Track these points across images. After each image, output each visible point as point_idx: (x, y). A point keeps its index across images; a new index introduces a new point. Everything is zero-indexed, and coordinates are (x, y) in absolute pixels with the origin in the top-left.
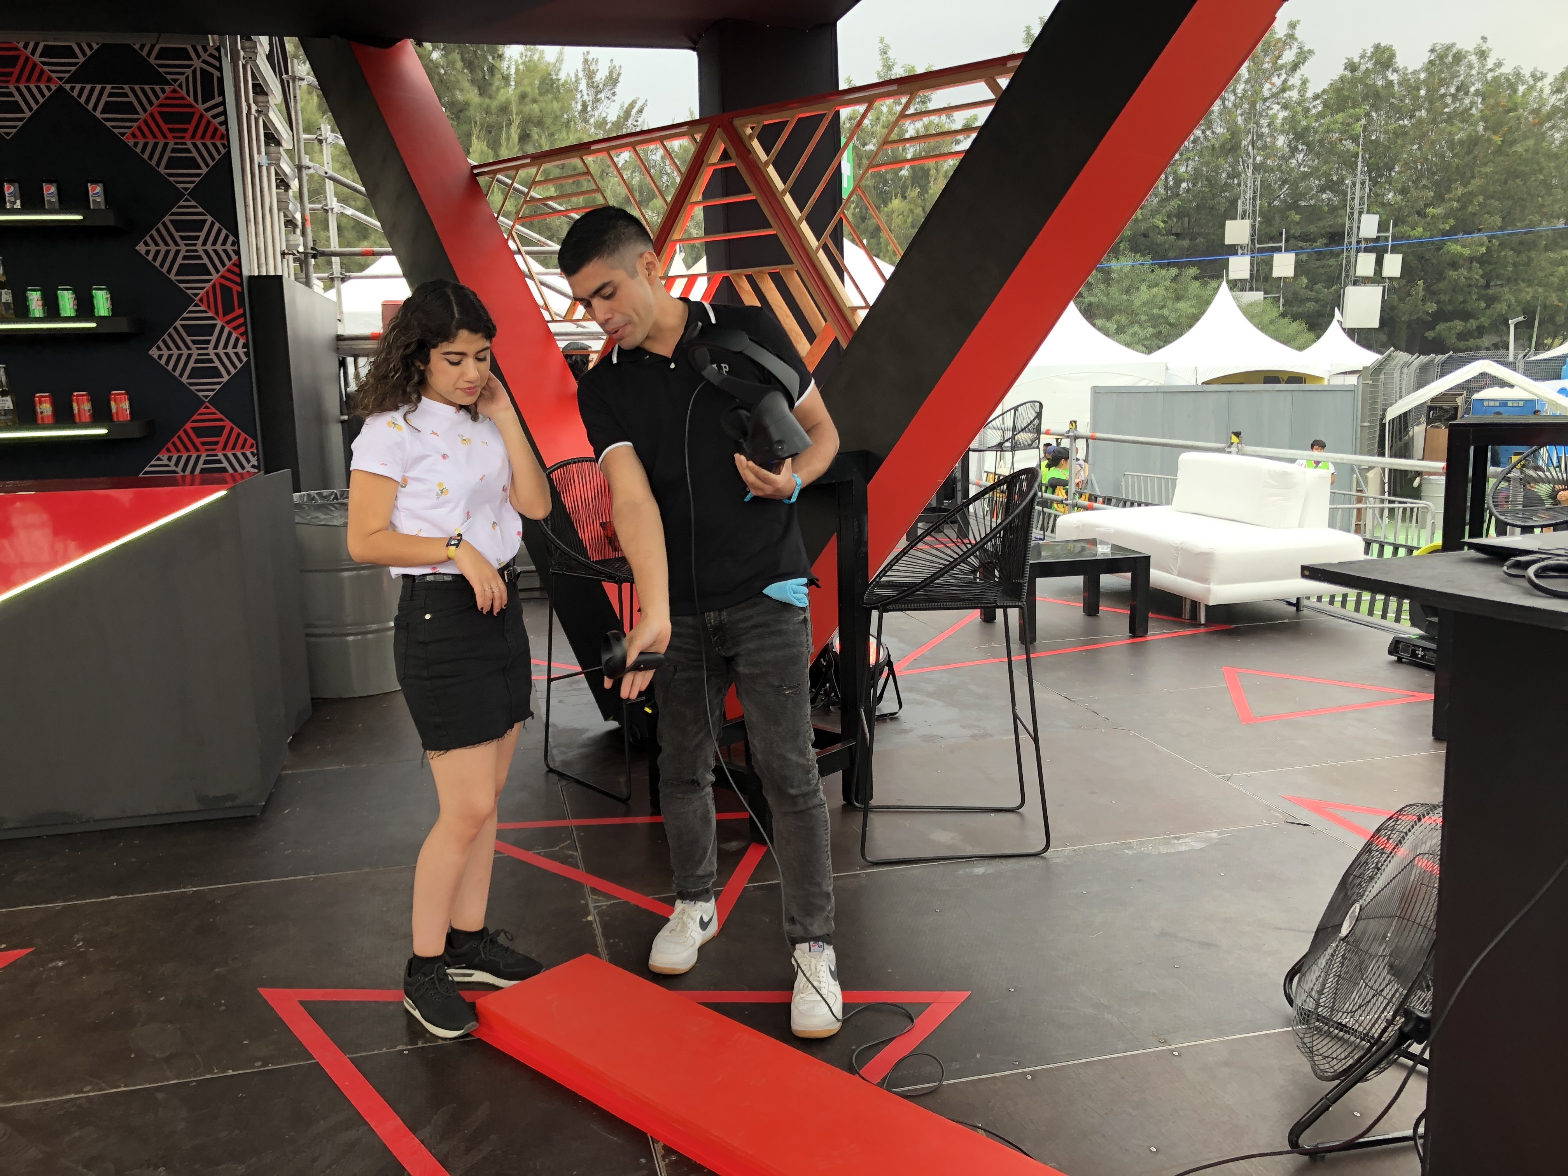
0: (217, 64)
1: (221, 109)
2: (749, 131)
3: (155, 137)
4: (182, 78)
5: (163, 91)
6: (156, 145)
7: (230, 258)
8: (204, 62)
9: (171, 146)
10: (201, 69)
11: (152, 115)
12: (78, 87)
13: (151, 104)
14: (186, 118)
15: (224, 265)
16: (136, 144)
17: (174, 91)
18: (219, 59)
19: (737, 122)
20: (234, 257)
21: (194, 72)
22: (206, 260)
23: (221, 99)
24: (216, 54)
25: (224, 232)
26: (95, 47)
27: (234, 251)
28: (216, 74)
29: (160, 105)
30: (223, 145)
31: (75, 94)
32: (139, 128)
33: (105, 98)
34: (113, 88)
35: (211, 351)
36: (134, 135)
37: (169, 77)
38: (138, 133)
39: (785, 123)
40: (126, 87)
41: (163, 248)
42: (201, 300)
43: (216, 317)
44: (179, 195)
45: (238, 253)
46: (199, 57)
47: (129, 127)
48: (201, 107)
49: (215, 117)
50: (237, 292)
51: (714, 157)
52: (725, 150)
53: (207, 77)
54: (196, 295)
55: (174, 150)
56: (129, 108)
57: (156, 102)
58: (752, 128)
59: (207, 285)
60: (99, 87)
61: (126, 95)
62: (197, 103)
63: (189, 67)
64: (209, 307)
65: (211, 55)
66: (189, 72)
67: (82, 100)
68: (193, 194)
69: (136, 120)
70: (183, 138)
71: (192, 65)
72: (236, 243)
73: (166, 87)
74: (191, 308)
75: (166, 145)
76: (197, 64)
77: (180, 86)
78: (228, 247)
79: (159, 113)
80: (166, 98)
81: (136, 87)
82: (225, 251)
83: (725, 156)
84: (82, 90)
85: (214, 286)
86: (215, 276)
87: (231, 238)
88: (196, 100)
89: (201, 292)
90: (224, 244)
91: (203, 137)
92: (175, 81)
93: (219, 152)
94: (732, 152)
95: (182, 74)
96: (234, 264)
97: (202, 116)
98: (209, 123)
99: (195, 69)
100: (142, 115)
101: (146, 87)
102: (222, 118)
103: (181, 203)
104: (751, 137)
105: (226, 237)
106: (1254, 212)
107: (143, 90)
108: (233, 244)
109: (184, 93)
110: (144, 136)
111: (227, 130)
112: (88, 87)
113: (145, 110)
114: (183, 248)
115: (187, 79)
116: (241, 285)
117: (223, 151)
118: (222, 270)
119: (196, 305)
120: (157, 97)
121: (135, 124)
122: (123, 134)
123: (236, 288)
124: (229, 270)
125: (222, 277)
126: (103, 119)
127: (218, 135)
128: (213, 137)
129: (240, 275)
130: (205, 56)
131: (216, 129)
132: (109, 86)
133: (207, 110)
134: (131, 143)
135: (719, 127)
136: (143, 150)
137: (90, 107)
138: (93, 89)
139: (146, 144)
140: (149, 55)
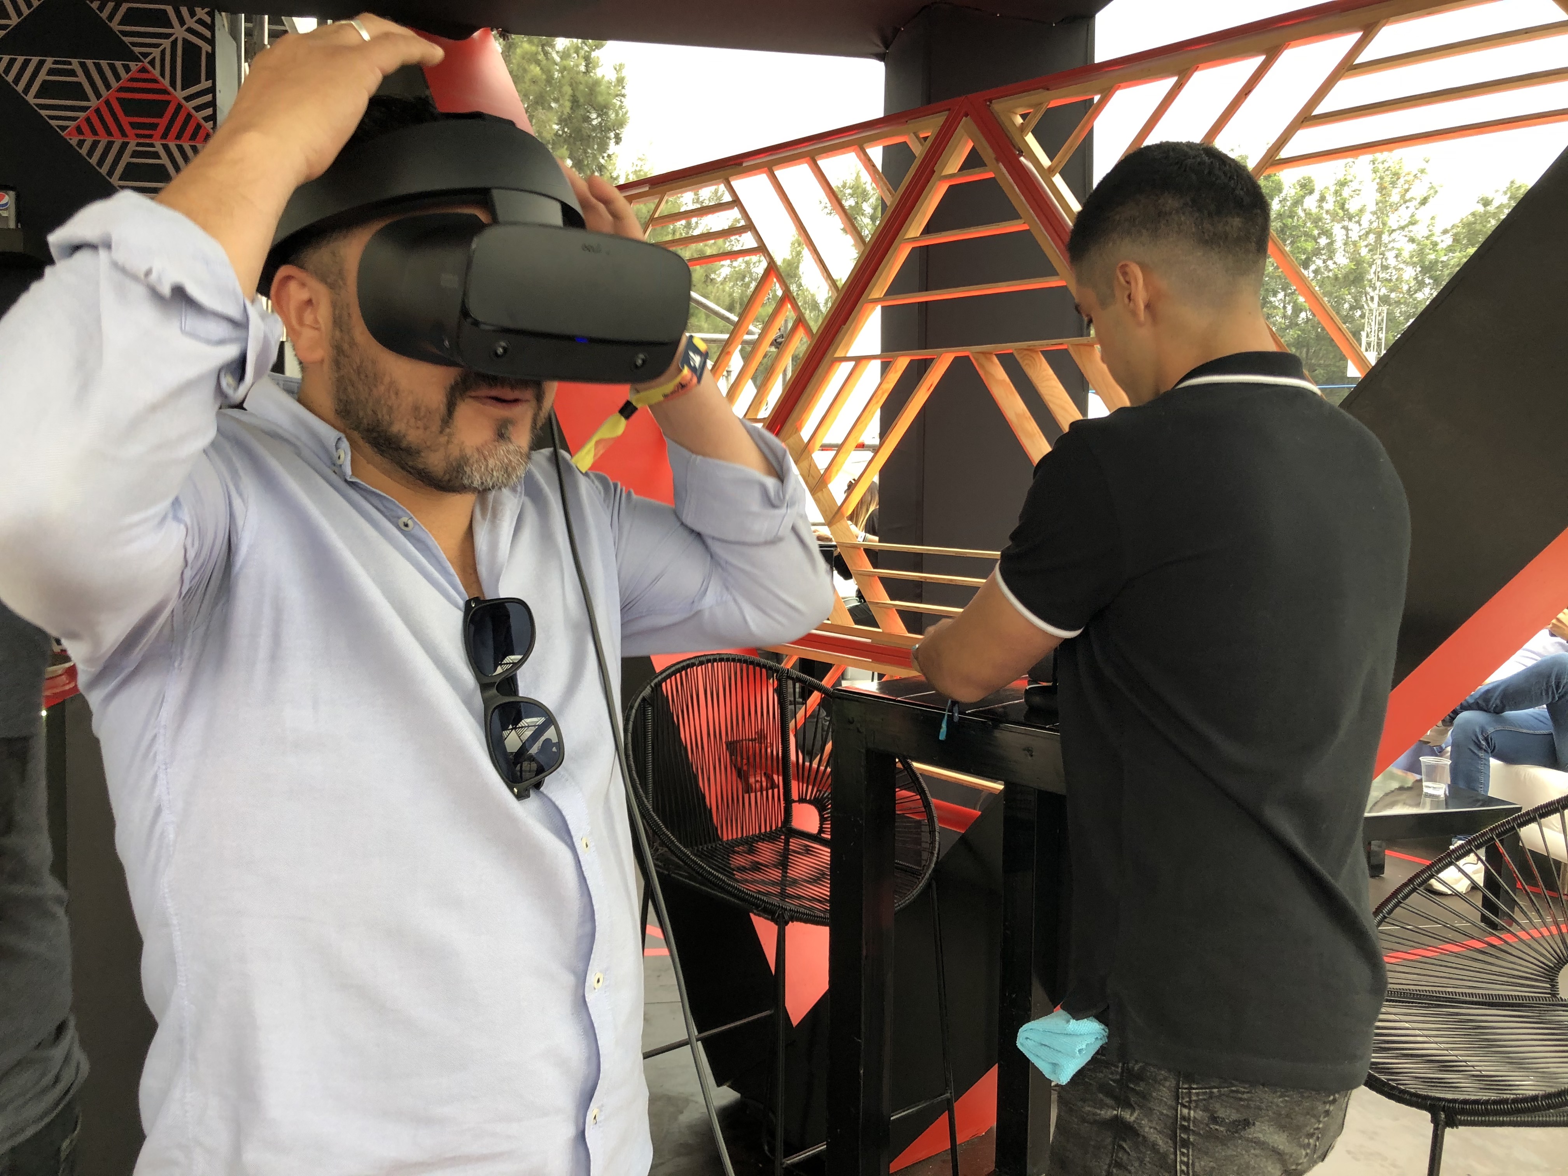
0: (208, 34)
1: (209, 97)
2: (1019, 120)
3: (109, 133)
4: (156, 53)
5: (127, 69)
6: (110, 145)
8: (190, 30)
9: (132, 147)
10: (185, 40)
11: (107, 102)
12: (6, 58)
13: (108, 86)
14: (157, 108)
16: (81, 143)
17: (143, 70)
18: (211, 28)
21: (174, 44)
23: (209, 84)
24: (208, 20)
26: (36, 4)
28: (206, 48)
29: (121, 89)
31: (1, 68)
32: (88, 120)
33: (42, 76)
34: (55, 62)
37: (137, 50)
38: (85, 128)
40: (74, 61)
46: (182, 22)
47: (74, 119)
48: (180, 94)
49: (198, 109)
53: (191, 50)
55: (135, 154)
56: (76, 91)
57: (115, 85)
60: (35, 60)
61: (72, 73)
62: (175, 89)
63: (167, 36)
65: (200, 22)
66: (166, 43)
67: (9, 78)
69: (84, 109)
70: (150, 136)
71: (171, 35)
73: (132, 64)
75: (124, 145)
76: (179, 32)
77: (152, 63)
79: (118, 99)
80: (132, 80)
81: (89, 63)
84: (11, 63)
88: (173, 83)
91: (179, 137)
92: (146, 55)
95: (156, 46)
97: (180, 107)
98: (189, 116)
99: (176, 39)
100: (94, 103)
101: (104, 63)
102: (209, 111)
107: (98, 67)
109: (157, 72)
110: (95, 132)
112: (20, 59)
113: (98, 95)
115: (163, 52)
120: (118, 78)
121: (82, 115)
122: (63, 128)
126: (37, 105)
127: (201, 134)
128: (193, 137)
130: (191, 23)
131: (199, 126)
132: (50, 60)
133: (188, 99)
134: (74, 142)
136: (90, 153)
137: (20, 88)
138: (26, 63)
139: (95, 144)
140: (111, 17)
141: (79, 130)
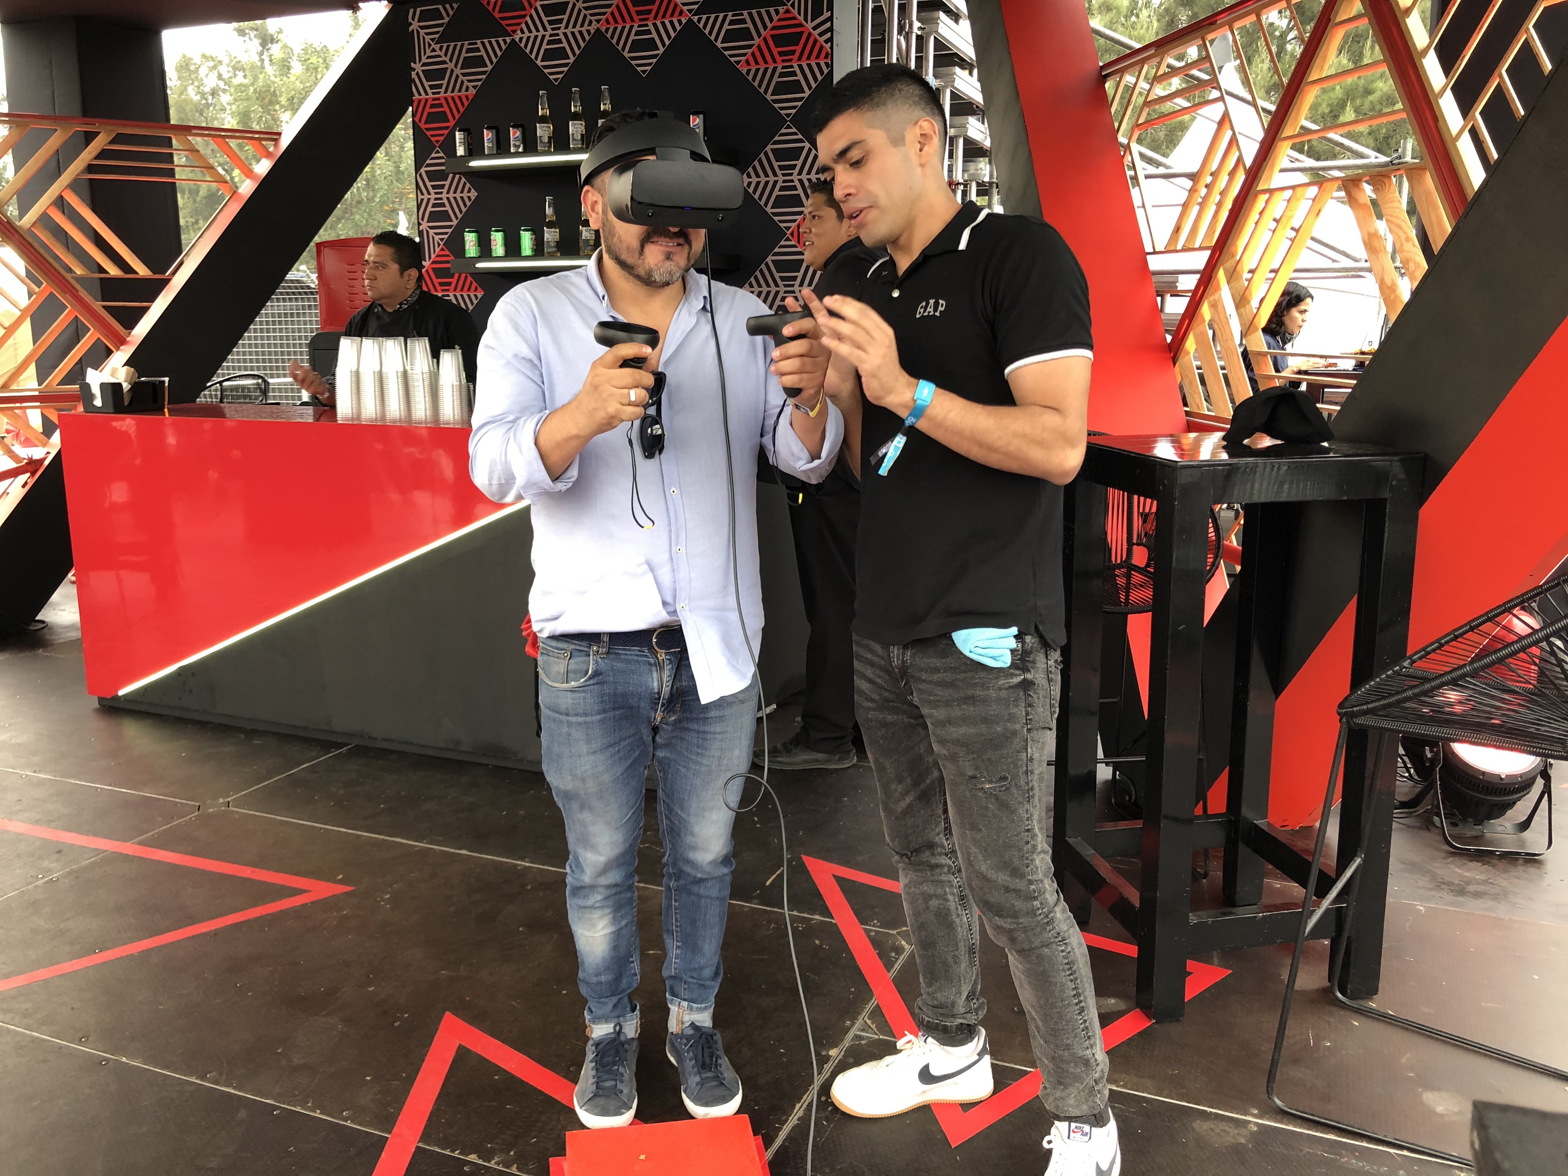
1: (828, 24)
3: (766, 62)
5: (777, 12)
6: (766, 69)
9: (779, 70)
11: (765, 39)
12: (705, 17)
14: (795, 38)
16: (748, 72)
17: (788, 11)
23: (829, 14)
29: (773, 28)
30: (826, 64)
31: (701, 25)
32: (753, 54)
33: (726, 26)
34: (733, 15)
38: (752, 61)
40: (746, 12)
41: (763, 179)
44: (780, 122)
47: (744, 55)
48: (810, 25)
49: (821, 35)
54: (788, 228)
55: (782, 75)
56: (745, 35)
57: (769, 25)
60: (722, 15)
61: (744, 21)
67: (707, 31)
68: (794, 120)
69: (750, 47)
70: (791, 60)
73: (780, 8)
74: (783, 243)
75: (775, 69)
77: (793, 5)
79: (772, 36)
80: (779, 20)
81: (754, 12)
84: (708, 20)
88: (806, 20)
91: (809, 57)
93: (822, 72)
97: (810, 34)
98: (816, 41)
100: (757, 41)
101: (763, 11)
102: (828, 35)
103: (783, 131)
107: (759, 14)
109: (795, 12)
110: (757, 63)
111: (832, 48)
112: (713, 17)
113: (759, 35)
114: (781, 179)
117: (826, 71)
119: (788, 239)
120: (771, 20)
121: (750, 51)
122: (738, 62)
126: (723, 48)
127: (823, 54)
128: (818, 57)
131: (822, 47)
132: (730, 14)
133: (815, 28)
134: (744, 71)
136: (755, 77)
137: (713, 37)
138: (717, 18)
139: (757, 71)
141: (748, 63)
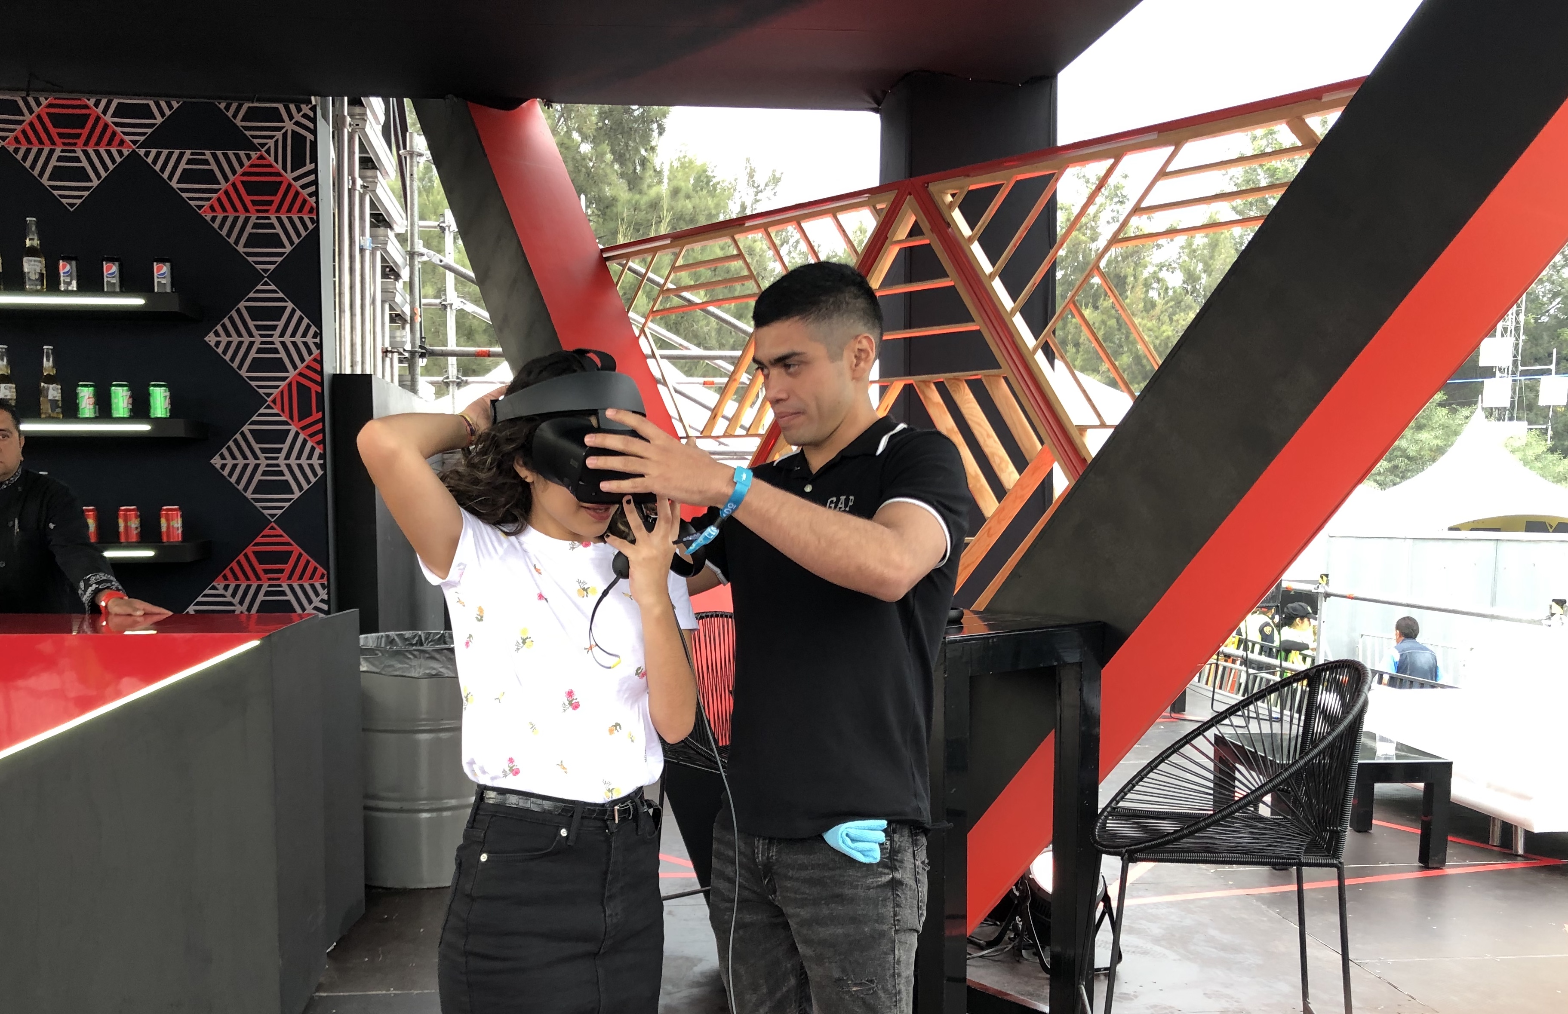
0: (311, 126)
1: (312, 177)
2: (949, 198)
3: (236, 210)
4: (271, 143)
5: (249, 157)
6: (236, 219)
7: (310, 353)
8: (297, 123)
10: (293, 131)
11: (234, 185)
12: (154, 152)
13: (234, 172)
14: (273, 188)
15: (302, 360)
16: (214, 219)
17: (261, 157)
18: (314, 120)
19: (933, 188)
20: (316, 352)
21: (285, 135)
22: (283, 355)
24: (311, 114)
25: (306, 321)
26: (175, 105)
27: (315, 343)
28: (310, 137)
29: (244, 174)
30: (311, 219)
31: (150, 160)
32: (219, 200)
33: (183, 165)
34: (192, 154)
35: (281, 461)
36: (212, 208)
37: (256, 141)
38: (217, 206)
39: (997, 188)
40: (207, 152)
41: (235, 339)
42: (274, 401)
43: (290, 421)
44: (257, 277)
45: (320, 346)
46: (291, 117)
47: (209, 199)
48: (290, 176)
49: (303, 187)
50: (316, 392)
51: (902, 232)
52: (916, 221)
53: (298, 139)
54: (269, 395)
55: (256, 226)
56: (210, 177)
57: (239, 171)
58: (953, 195)
59: (283, 384)
60: (177, 152)
61: (206, 162)
62: (286, 172)
63: (279, 129)
64: (283, 410)
65: (305, 116)
66: (279, 135)
67: (157, 168)
68: (275, 277)
69: (216, 191)
70: (267, 211)
71: (283, 127)
72: (319, 334)
73: (253, 154)
74: (262, 411)
75: (247, 219)
76: (289, 126)
77: (268, 151)
78: (309, 339)
79: (242, 182)
80: (252, 166)
81: (219, 153)
82: (306, 344)
83: (915, 231)
84: (158, 155)
85: (290, 384)
86: (292, 374)
87: (313, 329)
88: (284, 168)
89: (275, 391)
90: (304, 335)
92: (263, 145)
93: (306, 228)
94: (925, 226)
95: (271, 137)
96: (315, 360)
97: (290, 185)
98: (297, 193)
99: (287, 131)
100: (223, 185)
101: (230, 153)
102: (313, 188)
103: (259, 287)
104: (951, 206)
105: (308, 327)
106: (1517, 329)
107: (226, 156)
108: (315, 336)
109: (272, 159)
110: (224, 210)
111: (317, 202)
112: (165, 152)
113: (227, 179)
114: (258, 340)
115: (276, 142)
116: (321, 384)
117: (311, 227)
118: (300, 366)
119: (269, 407)
120: (241, 165)
121: (215, 196)
122: (200, 207)
123: (315, 388)
124: (308, 367)
125: (300, 374)
127: (307, 208)
128: (300, 211)
129: (321, 373)
130: (298, 117)
131: (305, 201)
132: (188, 152)
133: (296, 179)
134: (208, 218)
135: (910, 194)
137: (165, 176)
138: (170, 155)
139: (225, 219)
140: (235, 116)
